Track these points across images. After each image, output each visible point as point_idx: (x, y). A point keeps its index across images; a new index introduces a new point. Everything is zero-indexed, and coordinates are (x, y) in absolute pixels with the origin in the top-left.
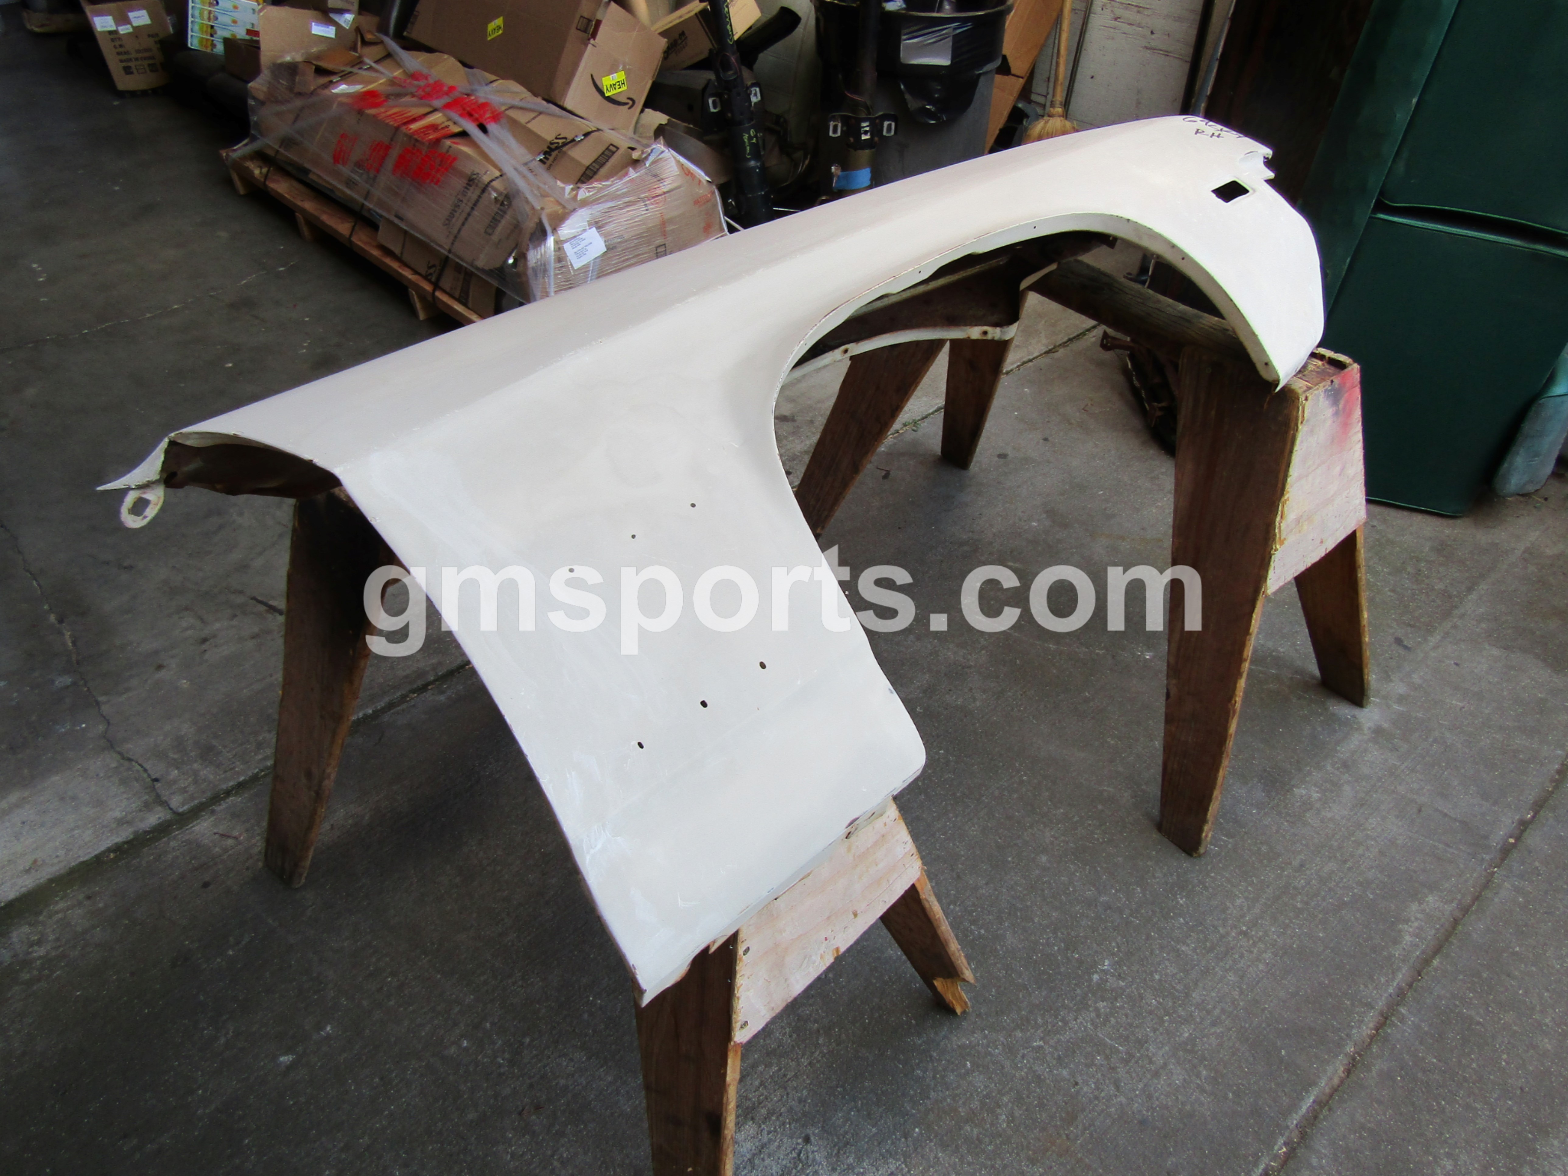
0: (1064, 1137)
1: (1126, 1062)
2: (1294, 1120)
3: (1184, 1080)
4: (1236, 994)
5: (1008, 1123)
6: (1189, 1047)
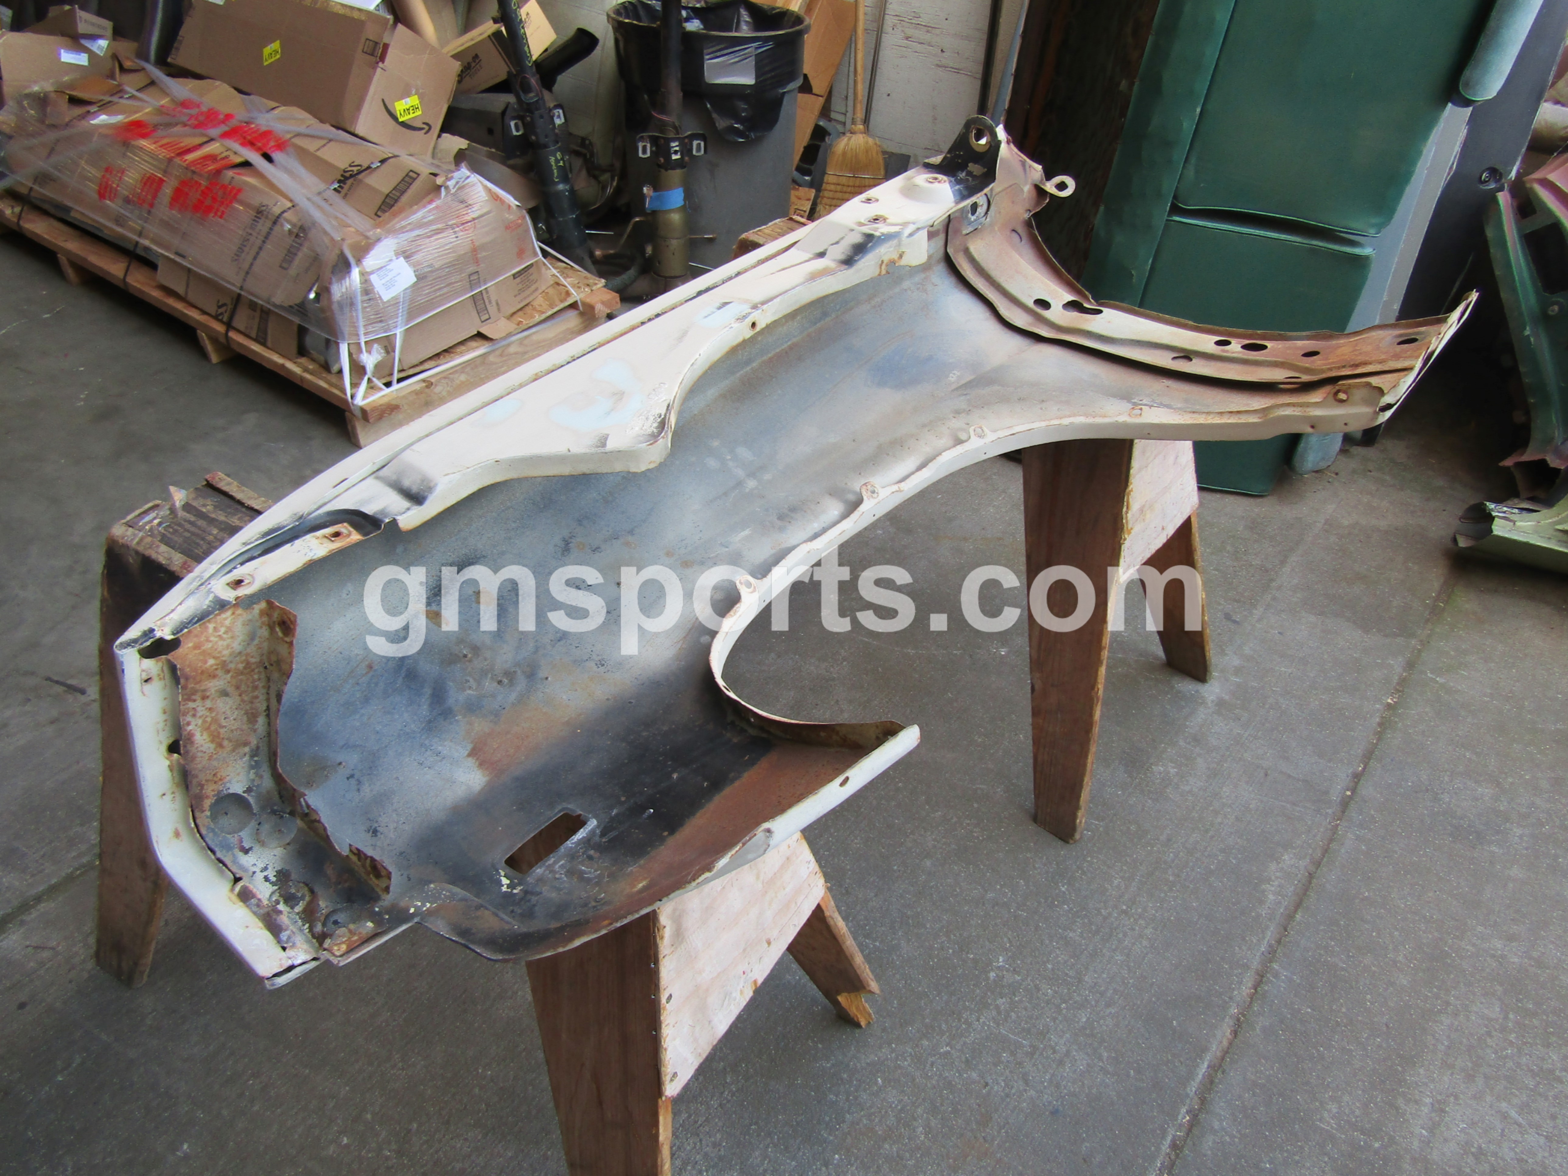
0: (982, 1140)
1: (1032, 1054)
2: (1193, 1088)
3: (1088, 1065)
4: (1125, 973)
5: (926, 1135)
6: (1088, 1032)
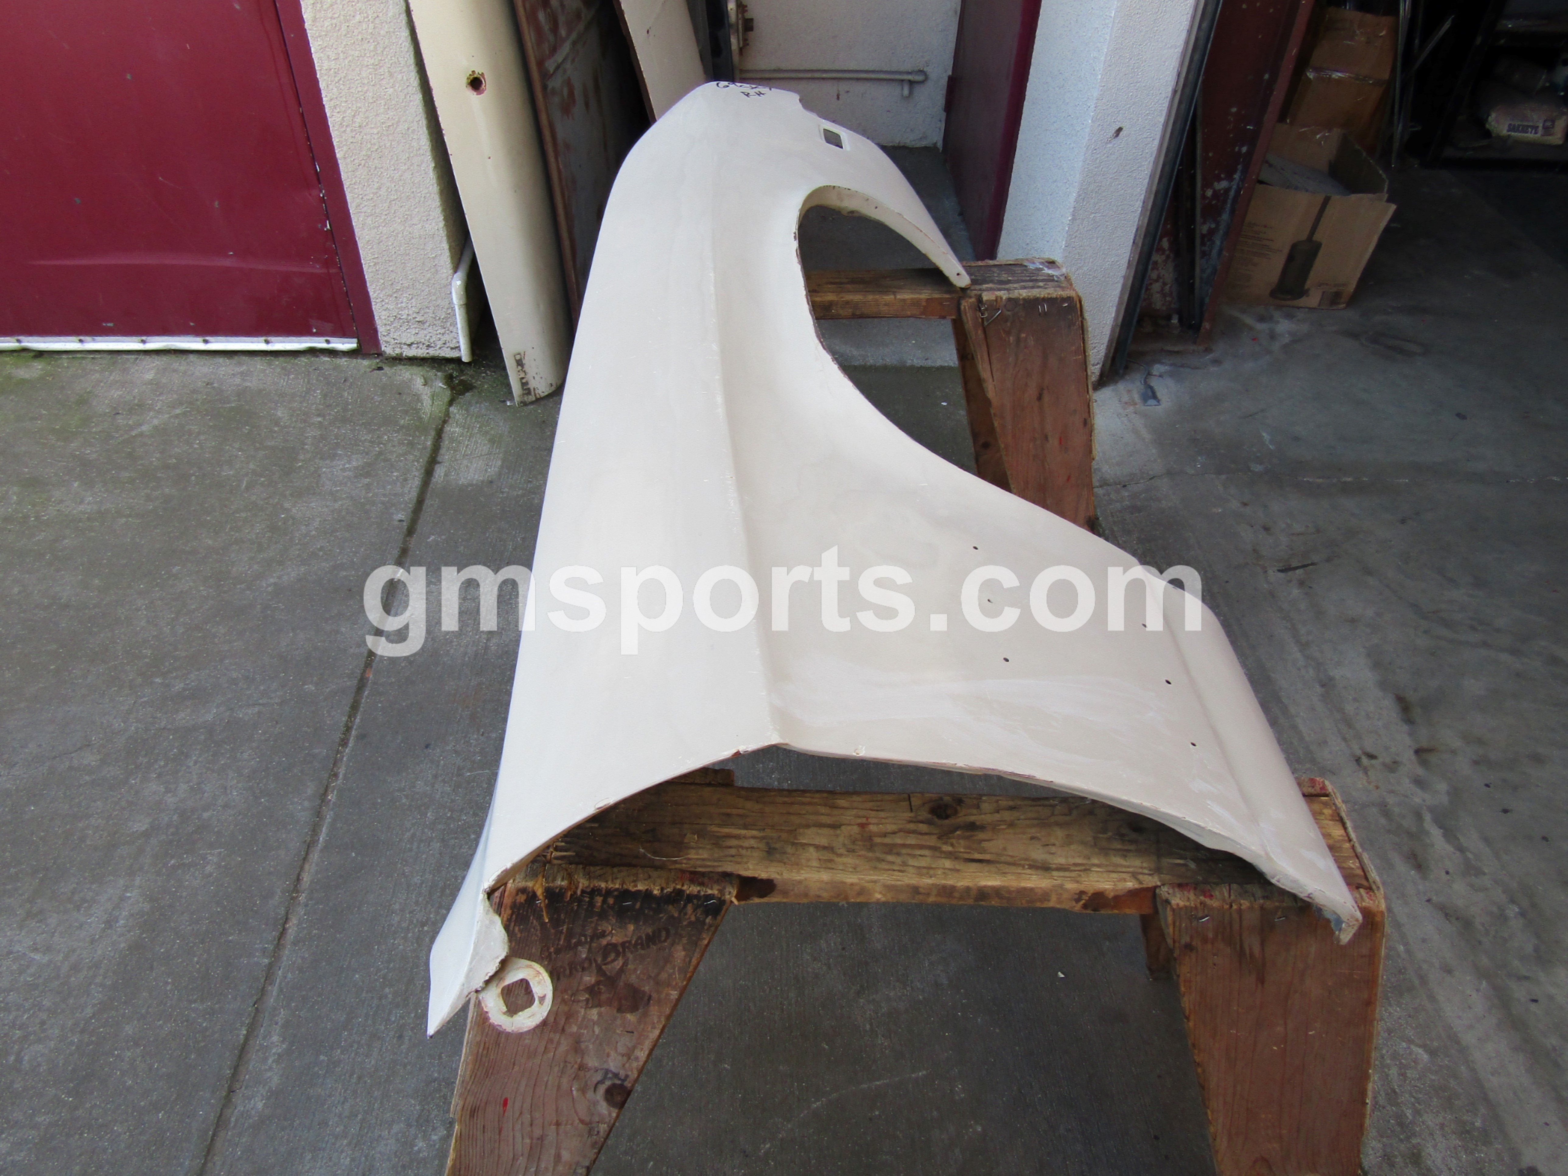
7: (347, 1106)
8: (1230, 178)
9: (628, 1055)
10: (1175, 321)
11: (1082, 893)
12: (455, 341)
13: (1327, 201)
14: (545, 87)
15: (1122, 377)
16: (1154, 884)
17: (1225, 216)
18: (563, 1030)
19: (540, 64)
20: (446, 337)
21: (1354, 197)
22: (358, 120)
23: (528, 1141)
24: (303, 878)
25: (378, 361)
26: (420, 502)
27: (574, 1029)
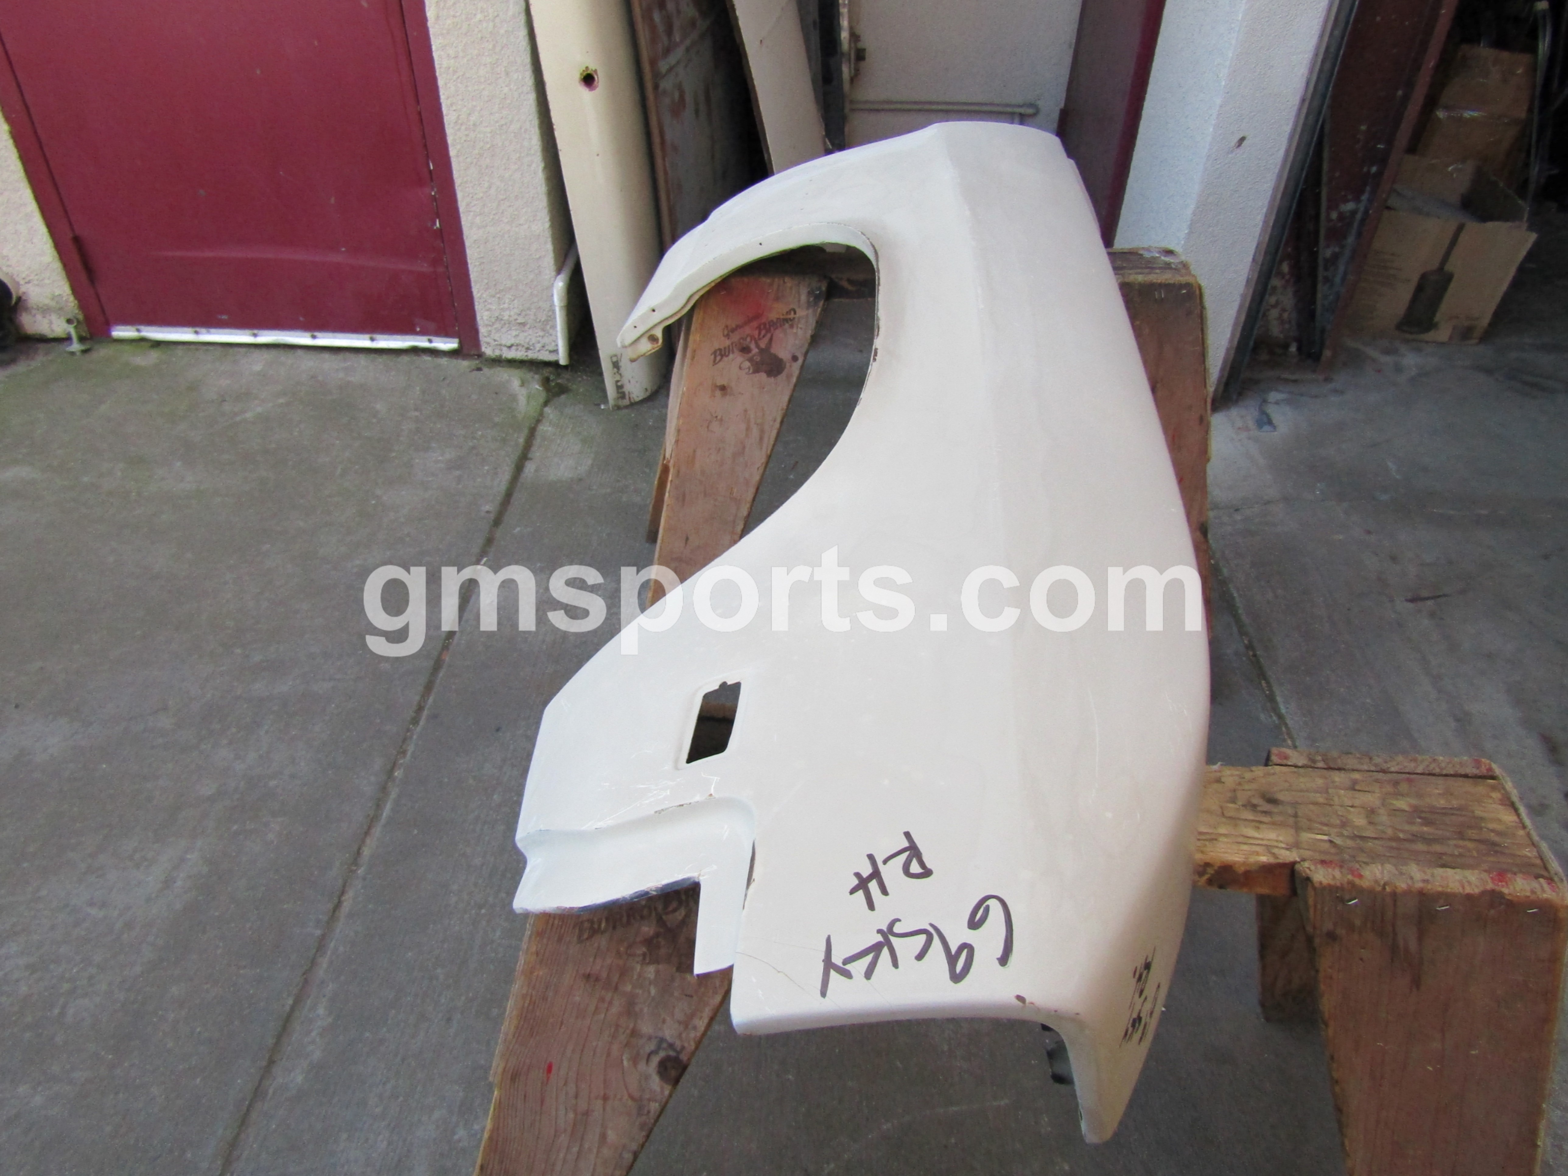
7: (389, 1086)
8: (1357, 199)
9: (686, 1024)
10: (1293, 349)
11: (1207, 865)
12: (553, 344)
13: (1460, 228)
14: (656, 87)
15: (1236, 402)
16: (1291, 860)
17: (1351, 240)
18: (616, 989)
19: (653, 63)
20: (546, 340)
21: (1490, 225)
22: (473, 118)
23: (571, 1115)
24: (363, 852)
25: (477, 362)
26: (508, 496)
27: (628, 988)
